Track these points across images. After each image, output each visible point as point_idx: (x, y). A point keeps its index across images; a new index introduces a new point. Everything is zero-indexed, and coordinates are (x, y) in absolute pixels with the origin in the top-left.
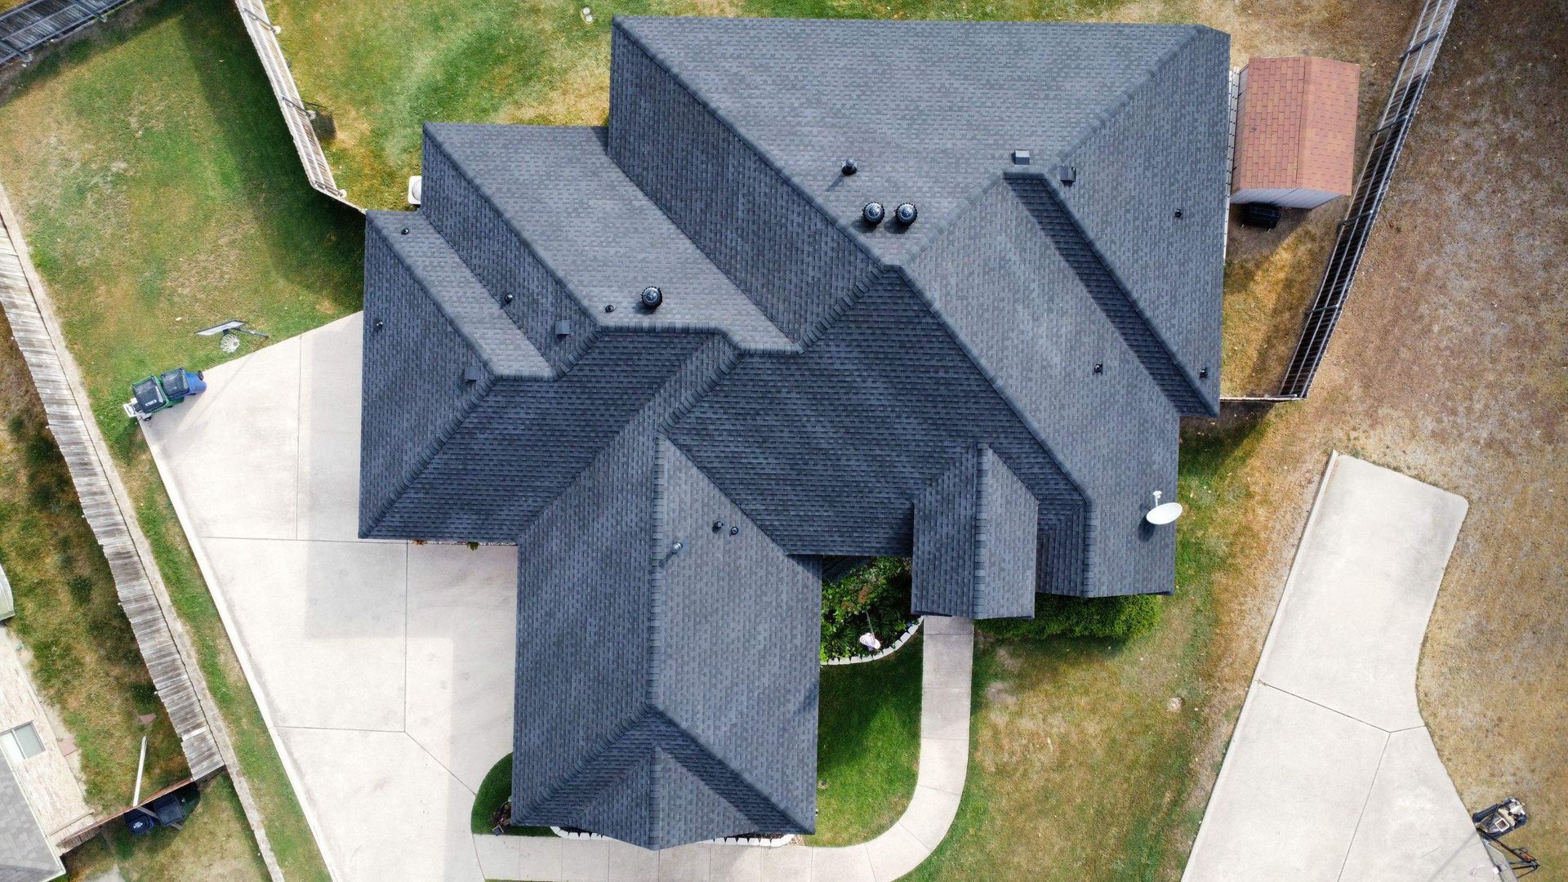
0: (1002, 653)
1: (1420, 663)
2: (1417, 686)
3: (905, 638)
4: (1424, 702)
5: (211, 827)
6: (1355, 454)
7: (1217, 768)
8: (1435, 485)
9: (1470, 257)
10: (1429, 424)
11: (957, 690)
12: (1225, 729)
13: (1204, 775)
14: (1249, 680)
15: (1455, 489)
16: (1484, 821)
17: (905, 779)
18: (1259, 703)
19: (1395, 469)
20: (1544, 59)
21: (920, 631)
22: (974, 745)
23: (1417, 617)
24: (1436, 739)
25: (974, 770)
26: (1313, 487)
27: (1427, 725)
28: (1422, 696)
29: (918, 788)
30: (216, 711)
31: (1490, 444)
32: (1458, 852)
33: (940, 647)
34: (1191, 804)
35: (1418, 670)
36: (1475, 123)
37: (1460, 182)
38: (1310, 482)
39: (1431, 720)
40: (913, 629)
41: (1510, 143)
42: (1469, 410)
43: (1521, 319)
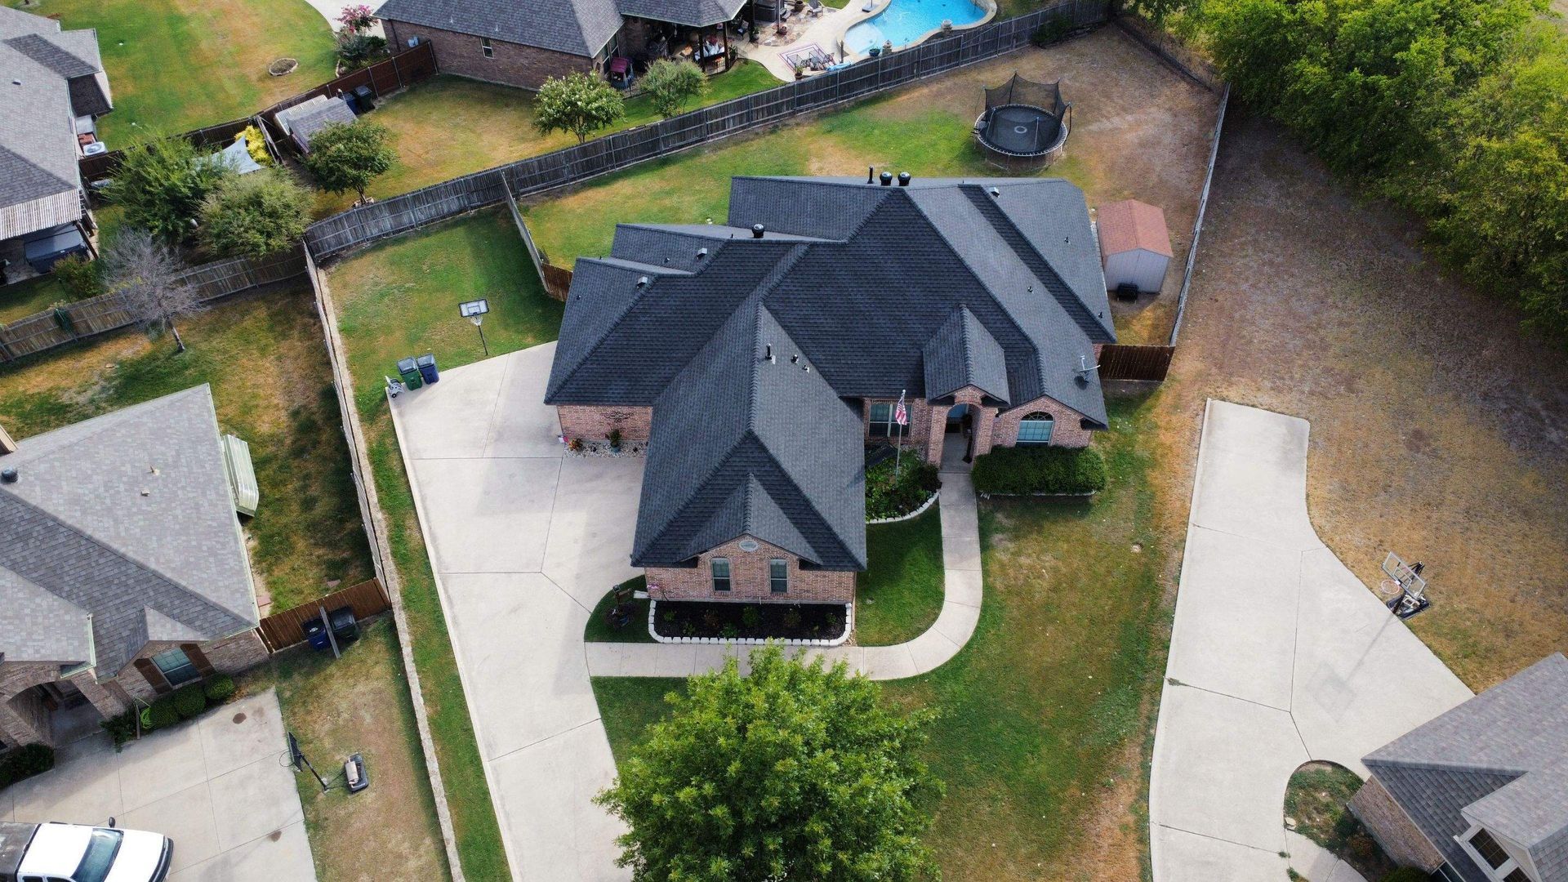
0: (1000, 517)
1: (1308, 510)
2: (1312, 523)
3: (926, 506)
4: (1320, 533)
5: (363, 657)
6: (1224, 400)
7: (1177, 580)
8: (1283, 413)
9: (1265, 310)
10: (1268, 384)
11: (968, 539)
12: (1176, 555)
13: (1169, 586)
14: (1186, 524)
15: (1298, 415)
16: (1397, 606)
17: (935, 599)
18: (1197, 540)
19: (1253, 406)
20: (1278, 231)
21: (937, 503)
22: (986, 573)
23: (1297, 484)
24: (1338, 554)
25: (988, 590)
26: (1200, 417)
27: (1328, 546)
28: (1318, 529)
29: (946, 604)
30: (393, 567)
31: (1312, 393)
32: (1384, 627)
33: (952, 512)
34: (1163, 605)
35: (1309, 514)
36: (1246, 256)
37: (1247, 280)
38: (1197, 415)
39: (1329, 543)
40: (931, 501)
41: (1271, 263)
42: (1292, 378)
43: (1309, 336)
